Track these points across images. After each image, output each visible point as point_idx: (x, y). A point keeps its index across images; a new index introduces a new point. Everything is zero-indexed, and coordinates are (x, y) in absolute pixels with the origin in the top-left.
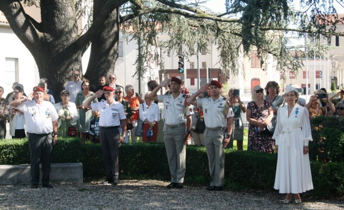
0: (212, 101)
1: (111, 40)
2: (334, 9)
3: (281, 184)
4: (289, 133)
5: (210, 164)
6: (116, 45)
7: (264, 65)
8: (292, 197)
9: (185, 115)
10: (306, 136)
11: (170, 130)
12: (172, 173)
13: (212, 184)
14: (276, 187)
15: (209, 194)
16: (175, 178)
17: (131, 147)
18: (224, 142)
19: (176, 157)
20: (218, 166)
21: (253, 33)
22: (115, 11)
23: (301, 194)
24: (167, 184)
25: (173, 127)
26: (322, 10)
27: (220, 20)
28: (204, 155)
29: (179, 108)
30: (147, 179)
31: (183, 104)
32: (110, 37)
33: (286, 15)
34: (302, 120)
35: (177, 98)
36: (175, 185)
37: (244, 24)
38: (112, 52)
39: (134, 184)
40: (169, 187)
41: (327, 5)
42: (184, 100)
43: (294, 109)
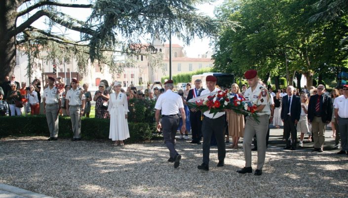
0: (73, 90)
1: (11, 54)
2: (140, 41)
3: (113, 136)
4: (117, 107)
5: (73, 126)
6: (14, 57)
7: (102, 70)
8: (119, 142)
9: (57, 99)
10: (126, 109)
11: (48, 107)
12: (51, 132)
13: (74, 137)
14: (110, 138)
15: (73, 143)
16: (53, 135)
17: (25, 118)
18: (80, 114)
19: (53, 122)
20: (77, 127)
21: (96, 52)
22: (13, 38)
23: (124, 141)
24: (47, 138)
25: (51, 105)
26: (133, 40)
27: (77, 45)
28: (69, 121)
29: (54, 95)
30: (36, 136)
31: (56, 92)
32: (10, 53)
33: (114, 43)
34: (124, 101)
35: (52, 89)
36: (53, 139)
37: (91, 47)
38: (12, 61)
39: (28, 139)
40: (49, 140)
41: (136, 38)
42: (56, 90)
43: (119, 95)
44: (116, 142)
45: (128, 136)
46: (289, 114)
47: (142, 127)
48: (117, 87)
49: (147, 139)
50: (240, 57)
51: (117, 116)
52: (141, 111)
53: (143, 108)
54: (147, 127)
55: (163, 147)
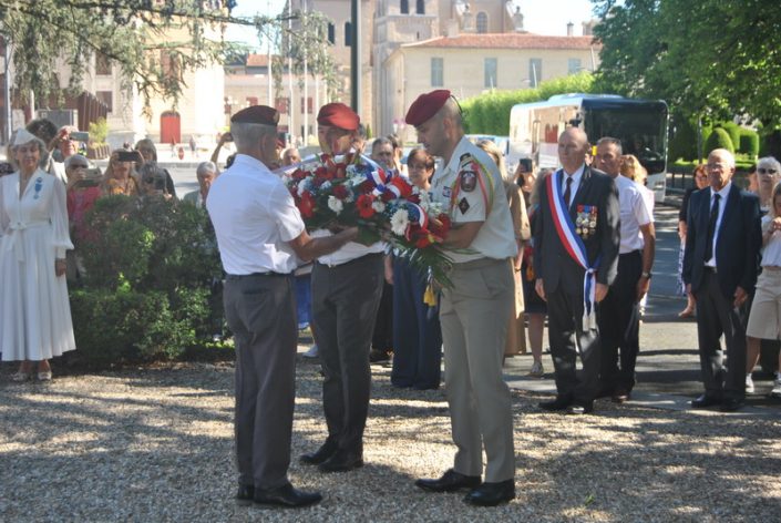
4: (22, 231)
8: (33, 368)
10: (60, 237)
34: (51, 204)
43: (32, 181)
44: (21, 368)
45: (68, 343)
46: (712, 263)
47: (136, 307)
48: (24, 150)
49: (163, 357)
50: (685, 33)
51: (22, 264)
52: (135, 245)
53: (139, 235)
54: (158, 308)
55: (200, 391)
